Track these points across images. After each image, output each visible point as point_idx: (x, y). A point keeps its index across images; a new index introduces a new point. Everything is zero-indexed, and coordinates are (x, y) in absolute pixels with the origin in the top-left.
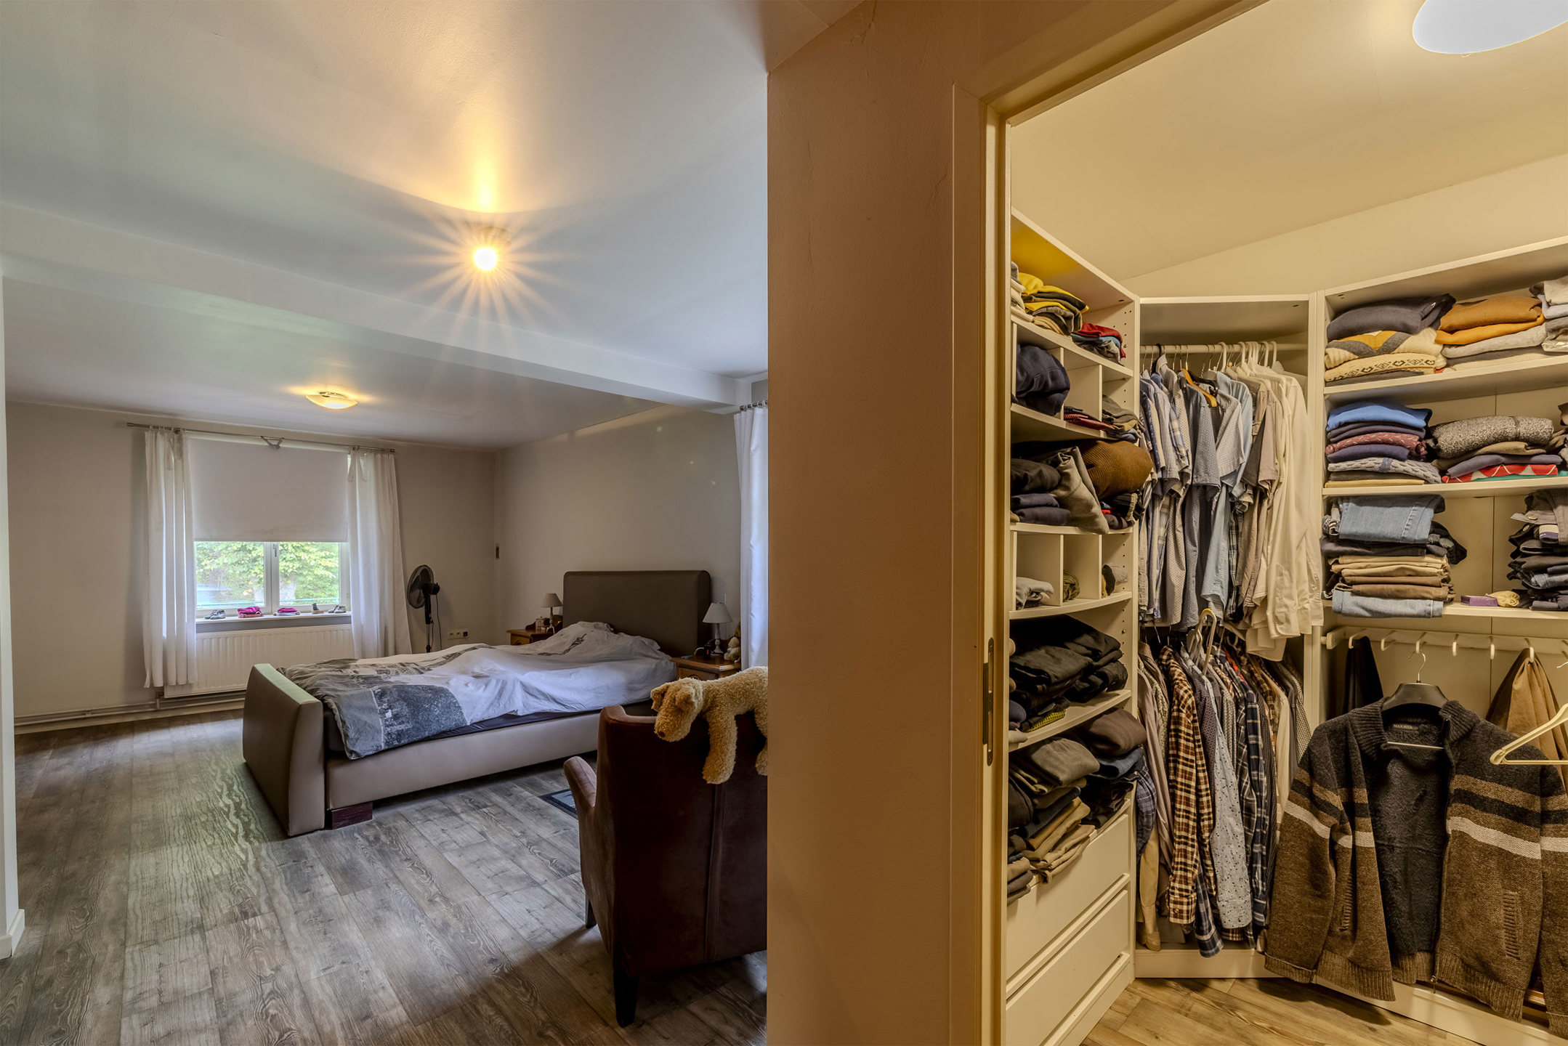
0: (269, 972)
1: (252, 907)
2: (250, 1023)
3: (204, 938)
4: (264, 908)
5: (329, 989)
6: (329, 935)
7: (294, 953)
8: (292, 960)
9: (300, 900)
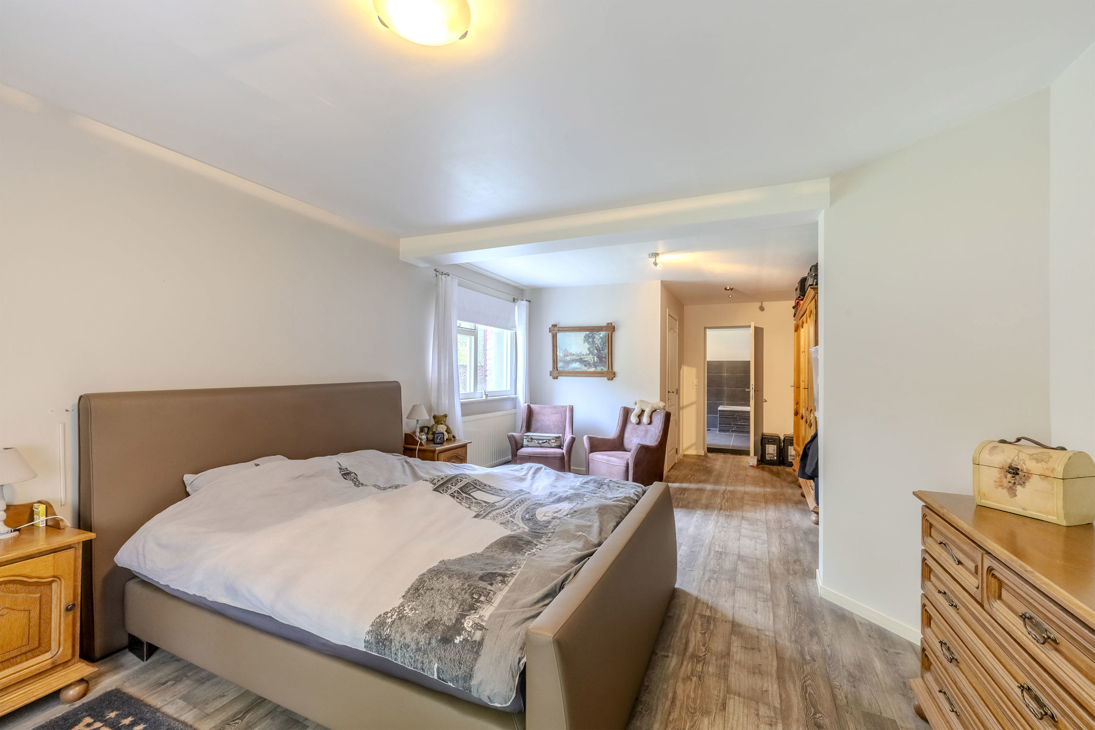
0: (723, 533)
1: (717, 555)
2: (733, 524)
3: (739, 552)
4: (712, 552)
5: (710, 522)
6: (698, 533)
7: (712, 533)
8: (714, 532)
9: (697, 549)
